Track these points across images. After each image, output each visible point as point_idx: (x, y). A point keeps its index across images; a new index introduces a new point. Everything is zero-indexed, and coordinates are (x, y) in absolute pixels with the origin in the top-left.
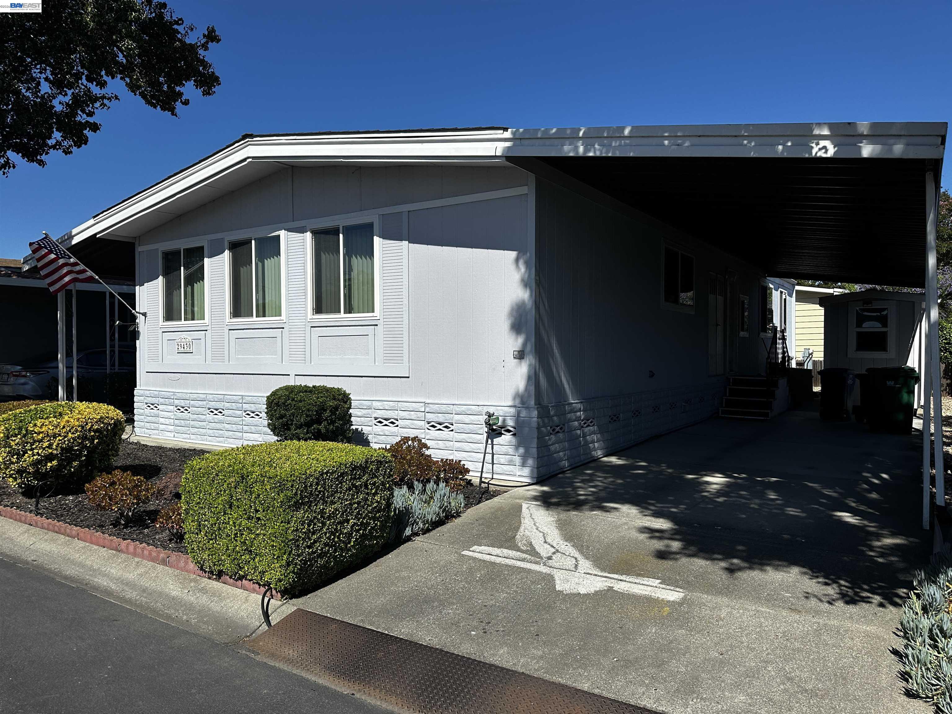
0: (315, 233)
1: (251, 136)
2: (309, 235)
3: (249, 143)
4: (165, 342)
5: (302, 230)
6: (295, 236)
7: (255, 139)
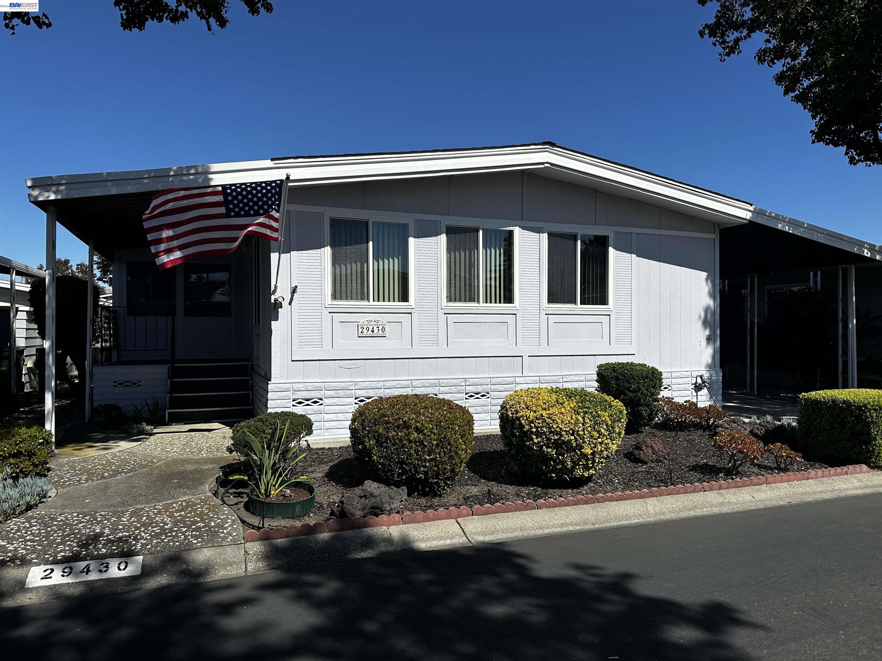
0: (551, 235)
1: (553, 145)
2: (545, 237)
3: (548, 149)
4: (336, 325)
5: (538, 231)
6: (530, 234)
7: (555, 148)
